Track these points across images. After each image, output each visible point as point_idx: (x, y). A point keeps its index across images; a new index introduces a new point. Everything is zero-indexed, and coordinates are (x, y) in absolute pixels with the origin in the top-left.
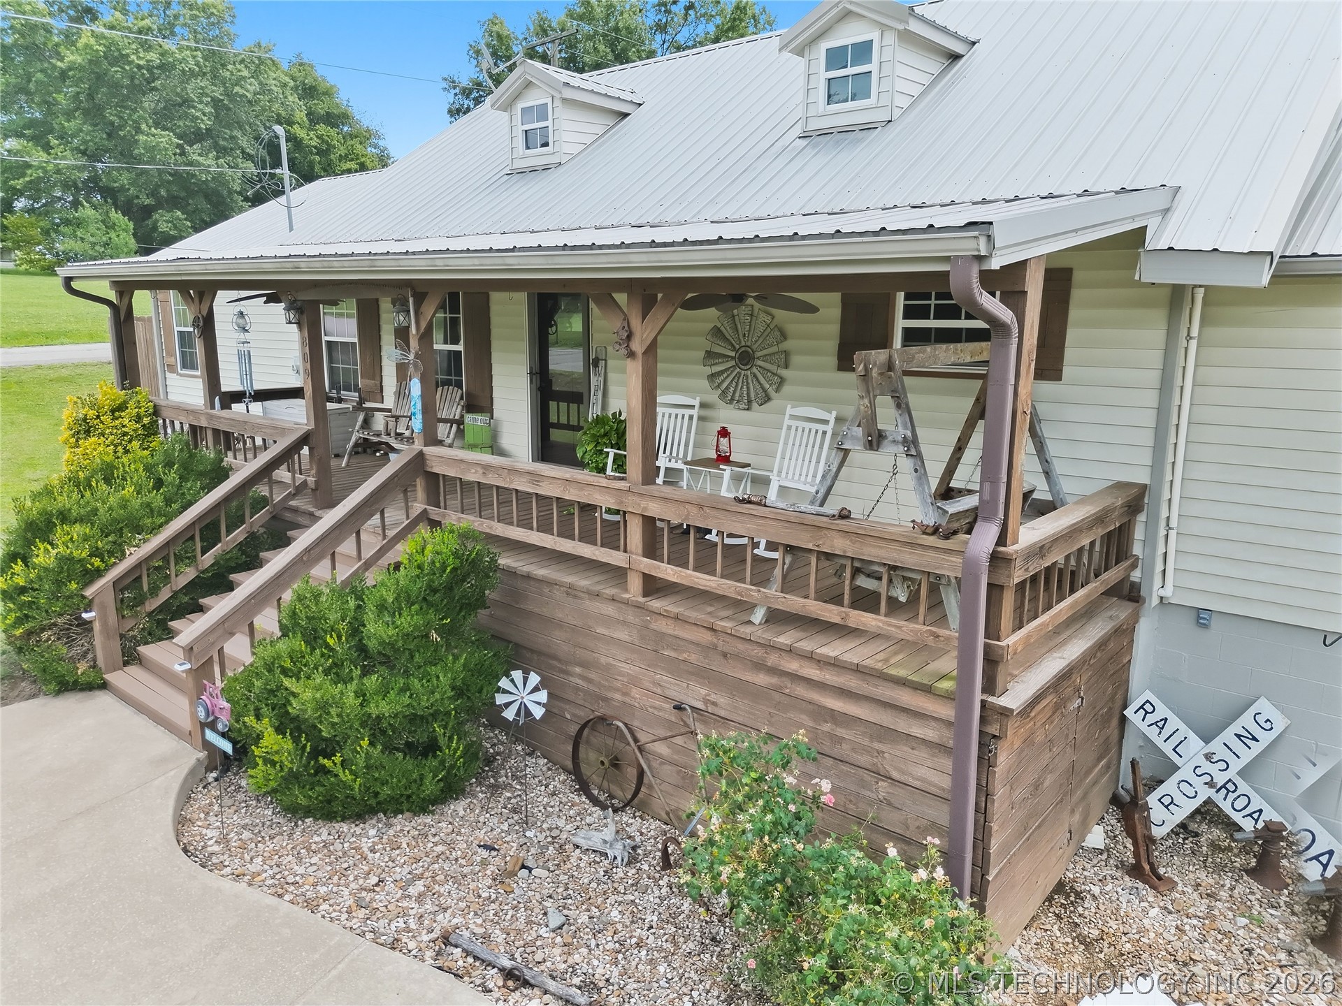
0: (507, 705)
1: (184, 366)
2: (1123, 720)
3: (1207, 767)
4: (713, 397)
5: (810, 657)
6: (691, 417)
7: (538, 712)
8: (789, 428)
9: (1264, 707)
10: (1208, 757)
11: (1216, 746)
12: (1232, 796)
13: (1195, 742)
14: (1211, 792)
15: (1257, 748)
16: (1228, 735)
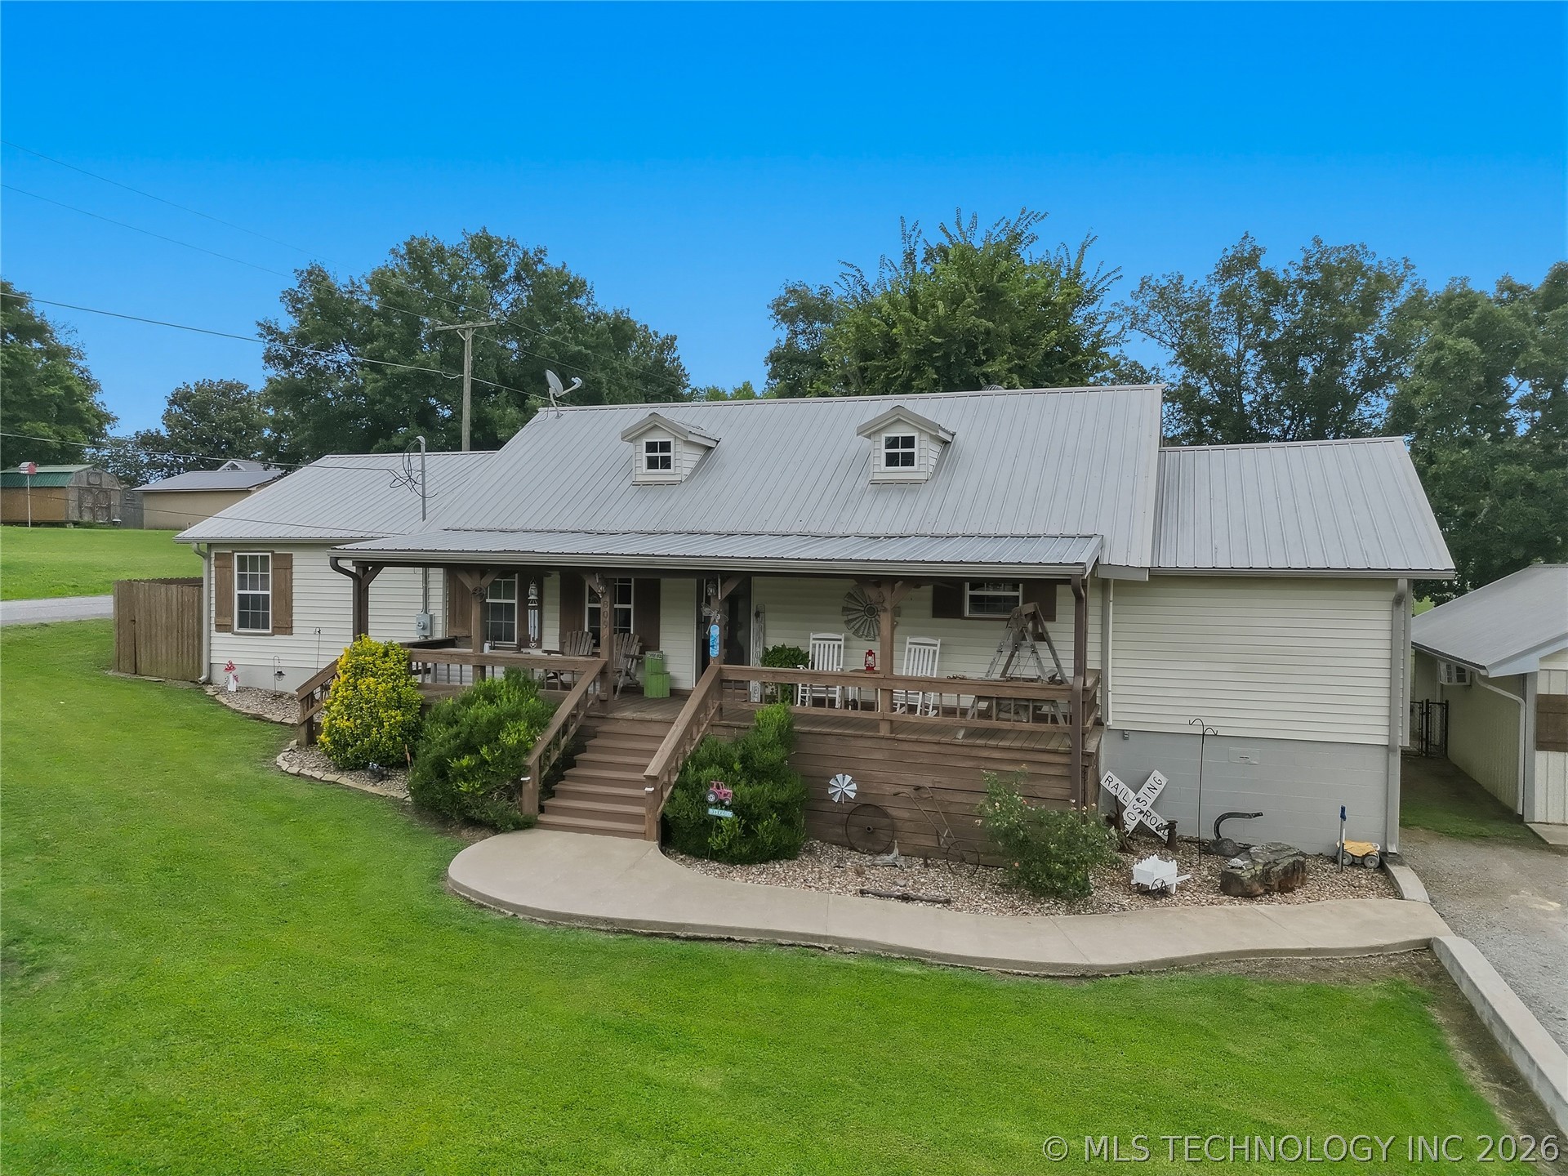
0: (835, 794)
1: (241, 626)
2: (1099, 785)
3: (1138, 805)
4: (850, 634)
5: (996, 748)
6: (839, 647)
7: (852, 795)
8: (910, 651)
9: (1156, 773)
10: (1138, 800)
11: (1140, 794)
12: (1149, 818)
13: (1132, 794)
14: (1140, 817)
15: (1157, 793)
16: (1144, 788)
